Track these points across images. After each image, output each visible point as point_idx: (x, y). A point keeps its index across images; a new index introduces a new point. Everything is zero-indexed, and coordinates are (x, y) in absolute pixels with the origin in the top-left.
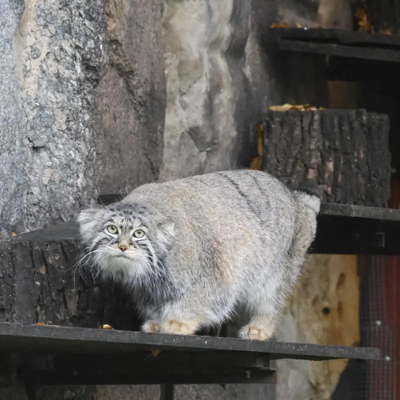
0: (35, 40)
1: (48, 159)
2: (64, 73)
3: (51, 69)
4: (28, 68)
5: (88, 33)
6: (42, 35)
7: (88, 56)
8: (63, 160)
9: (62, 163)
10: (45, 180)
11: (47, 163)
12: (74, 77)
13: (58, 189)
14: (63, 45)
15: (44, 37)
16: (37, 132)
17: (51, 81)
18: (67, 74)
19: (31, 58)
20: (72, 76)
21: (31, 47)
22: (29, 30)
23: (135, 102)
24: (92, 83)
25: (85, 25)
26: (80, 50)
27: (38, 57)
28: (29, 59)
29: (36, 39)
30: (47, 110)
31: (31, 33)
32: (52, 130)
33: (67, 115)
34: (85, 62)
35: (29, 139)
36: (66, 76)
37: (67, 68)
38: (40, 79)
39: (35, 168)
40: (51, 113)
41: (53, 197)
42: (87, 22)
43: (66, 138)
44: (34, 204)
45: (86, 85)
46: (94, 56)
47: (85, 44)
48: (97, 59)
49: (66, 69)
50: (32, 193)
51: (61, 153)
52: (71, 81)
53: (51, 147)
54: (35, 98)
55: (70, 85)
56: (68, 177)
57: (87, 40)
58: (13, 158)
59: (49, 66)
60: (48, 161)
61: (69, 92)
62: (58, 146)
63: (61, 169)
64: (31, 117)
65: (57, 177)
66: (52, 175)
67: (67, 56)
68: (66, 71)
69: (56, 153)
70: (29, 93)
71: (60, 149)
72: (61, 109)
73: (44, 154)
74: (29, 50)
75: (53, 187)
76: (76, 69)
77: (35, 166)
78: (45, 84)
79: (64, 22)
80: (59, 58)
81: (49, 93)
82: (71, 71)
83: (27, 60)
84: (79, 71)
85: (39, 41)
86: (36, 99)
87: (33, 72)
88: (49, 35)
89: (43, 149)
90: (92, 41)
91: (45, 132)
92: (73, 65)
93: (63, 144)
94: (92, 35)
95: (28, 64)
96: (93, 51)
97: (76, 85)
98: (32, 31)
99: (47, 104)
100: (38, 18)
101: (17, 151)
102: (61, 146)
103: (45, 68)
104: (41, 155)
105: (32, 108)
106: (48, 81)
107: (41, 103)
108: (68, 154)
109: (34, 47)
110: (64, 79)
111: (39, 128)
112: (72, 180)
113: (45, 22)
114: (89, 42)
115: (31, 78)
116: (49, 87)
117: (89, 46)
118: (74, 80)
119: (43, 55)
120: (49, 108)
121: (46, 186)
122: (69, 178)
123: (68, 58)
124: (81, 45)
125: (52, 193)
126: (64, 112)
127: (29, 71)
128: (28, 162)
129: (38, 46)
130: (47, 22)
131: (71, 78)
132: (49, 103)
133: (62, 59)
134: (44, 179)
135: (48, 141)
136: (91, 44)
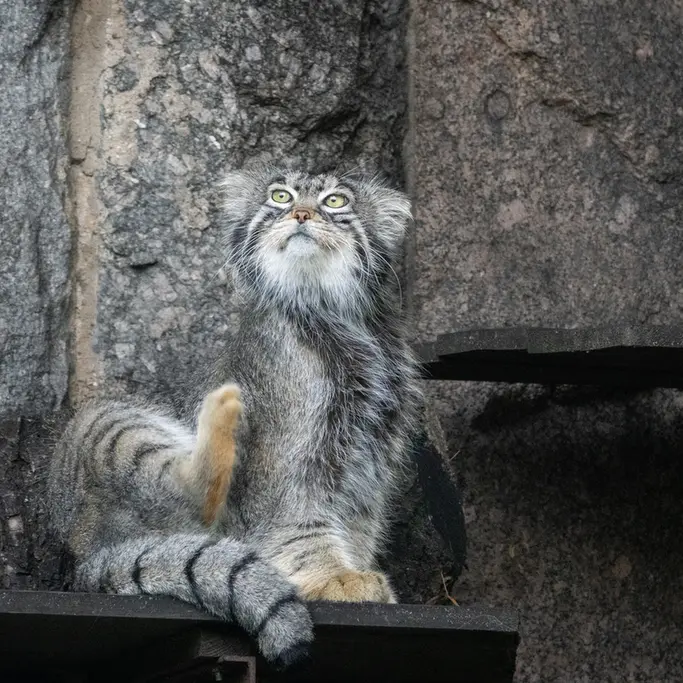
0: (123, 55)
1: (170, 288)
2: (200, 114)
3: (171, 110)
4: (108, 111)
5: (248, 32)
6: (141, 44)
7: (248, 78)
8: (197, 288)
9: (196, 293)
10: (156, 330)
11: (169, 296)
12: (222, 121)
13: (185, 345)
14: (201, 60)
15: (148, 48)
16: (141, 235)
17: (175, 134)
18: (206, 116)
19: (114, 91)
20: (219, 120)
21: (114, 68)
22: (109, 37)
23: (638, 176)
24: (288, 132)
25: (245, 16)
26: (226, 67)
27: (128, 87)
28: (110, 92)
29: (127, 51)
30: (162, 192)
31: (113, 42)
32: (172, 230)
33: (207, 199)
34: (243, 90)
35: (112, 250)
36: (203, 121)
37: (207, 105)
38: (142, 132)
39: (137, 307)
40: (171, 197)
41: (170, 362)
42: (251, 12)
43: (212, 245)
44: (117, 378)
45: (278, 136)
46: (263, 77)
47: (240, 54)
48: (273, 83)
49: (205, 107)
50: (115, 356)
51: (195, 275)
52: (218, 130)
53: (171, 264)
54: (126, 169)
55: (212, 138)
56: (217, 320)
57: (246, 47)
58: (8, 285)
59: (167, 105)
60: (169, 292)
61: (210, 151)
62: (186, 260)
63: (195, 305)
64: (118, 208)
65: (185, 322)
66: (176, 319)
67: (207, 81)
68: (206, 110)
69: (184, 275)
70: (113, 161)
71: (194, 267)
72: (192, 187)
73: (160, 279)
74: (110, 74)
75: (174, 343)
76: (226, 105)
77: (136, 303)
78: (157, 141)
79: (198, 15)
80: (192, 87)
81: (170, 156)
82: (215, 110)
83: (105, 95)
84: (234, 109)
85: (134, 55)
86: (130, 170)
87: (119, 117)
88: (160, 42)
89: (158, 269)
90: (257, 48)
91: (160, 234)
92: (219, 99)
93: (204, 257)
94: (256, 35)
95: (107, 102)
96: (259, 67)
97: (228, 137)
98: (114, 37)
99: (161, 180)
100: (132, 11)
101: (21, 273)
102: (197, 261)
103: (153, 107)
104: (155, 281)
105: (121, 188)
106: (164, 134)
107: (145, 178)
108: (210, 275)
109: (121, 67)
110: (198, 127)
111: (143, 228)
112: (225, 327)
113: (147, 17)
114: (248, 50)
115: (116, 131)
116: (169, 146)
117: (249, 58)
118: (223, 128)
119: (144, 83)
120: (166, 187)
121: (155, 340)
122: (219, 323)
123: (209, 85)
124: (229, 58)
125: (171, 354)
126: (202, 192)
127: (111, 115)
128: (109, 296)
129: (132, 66)
130: (153, 16)
131: (214, 124)
132: (167, 177)
133: (198, 88)
134: (154, 327)
135: (165, 252)
136: (254, 53)
